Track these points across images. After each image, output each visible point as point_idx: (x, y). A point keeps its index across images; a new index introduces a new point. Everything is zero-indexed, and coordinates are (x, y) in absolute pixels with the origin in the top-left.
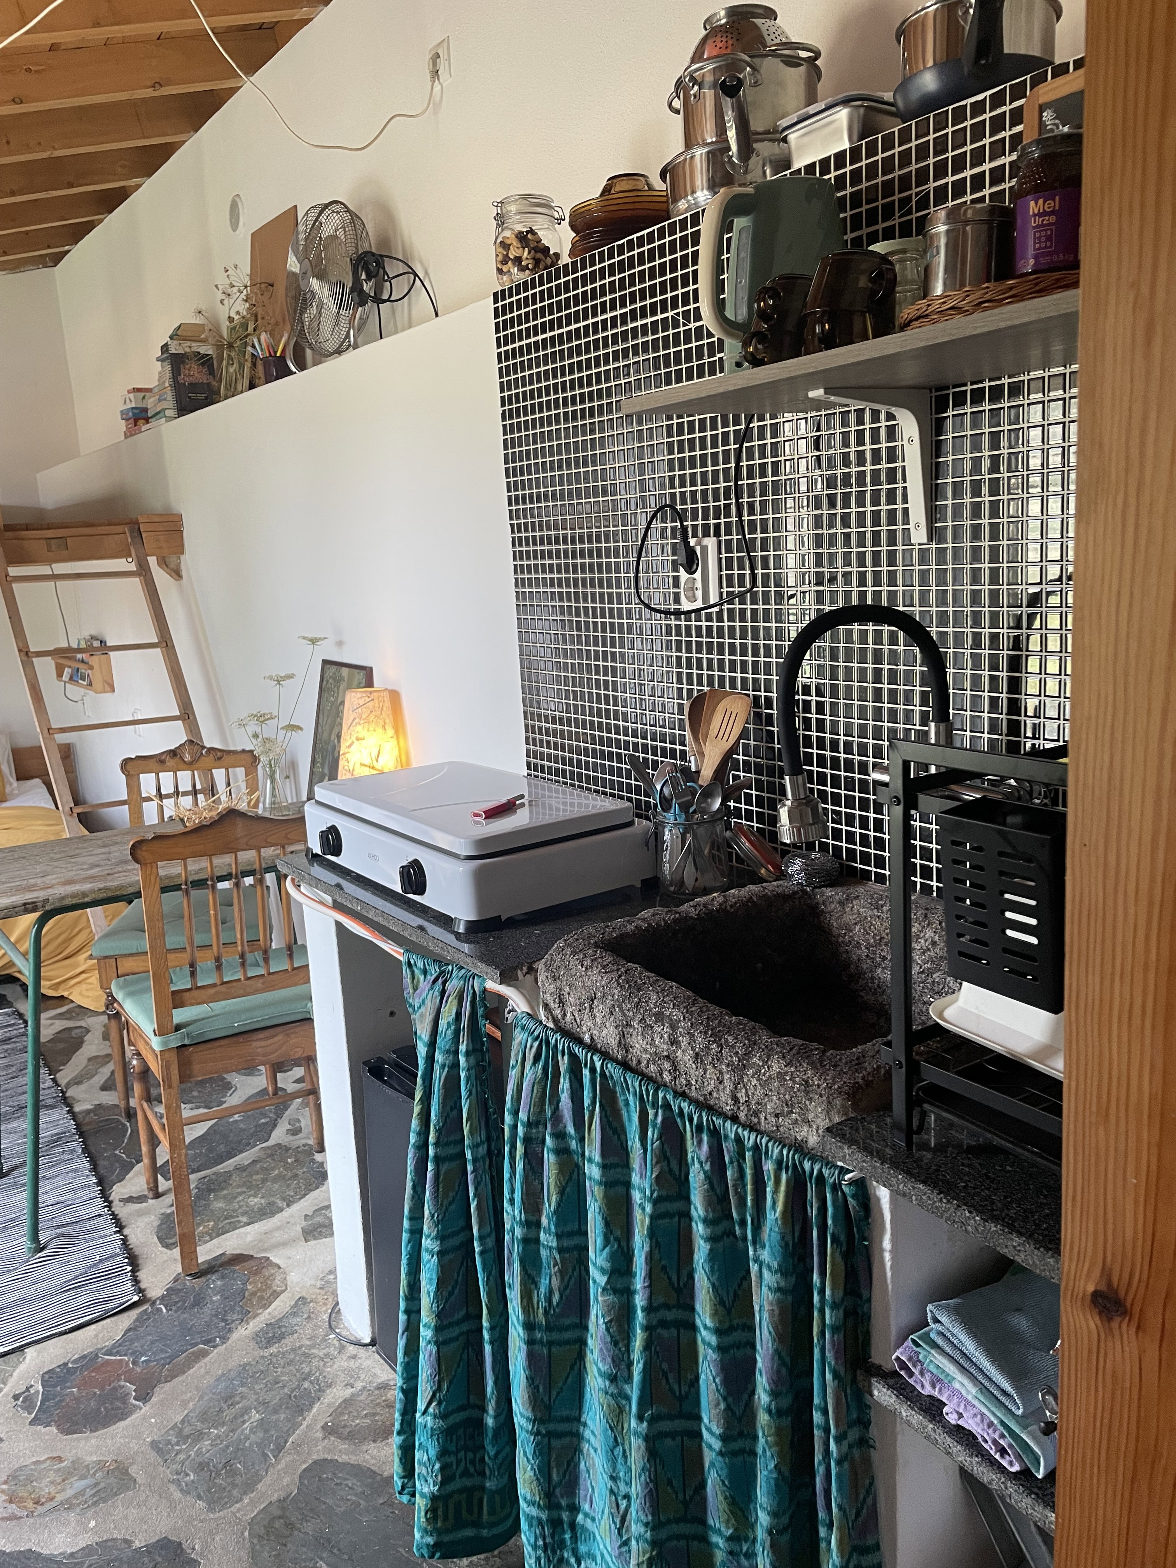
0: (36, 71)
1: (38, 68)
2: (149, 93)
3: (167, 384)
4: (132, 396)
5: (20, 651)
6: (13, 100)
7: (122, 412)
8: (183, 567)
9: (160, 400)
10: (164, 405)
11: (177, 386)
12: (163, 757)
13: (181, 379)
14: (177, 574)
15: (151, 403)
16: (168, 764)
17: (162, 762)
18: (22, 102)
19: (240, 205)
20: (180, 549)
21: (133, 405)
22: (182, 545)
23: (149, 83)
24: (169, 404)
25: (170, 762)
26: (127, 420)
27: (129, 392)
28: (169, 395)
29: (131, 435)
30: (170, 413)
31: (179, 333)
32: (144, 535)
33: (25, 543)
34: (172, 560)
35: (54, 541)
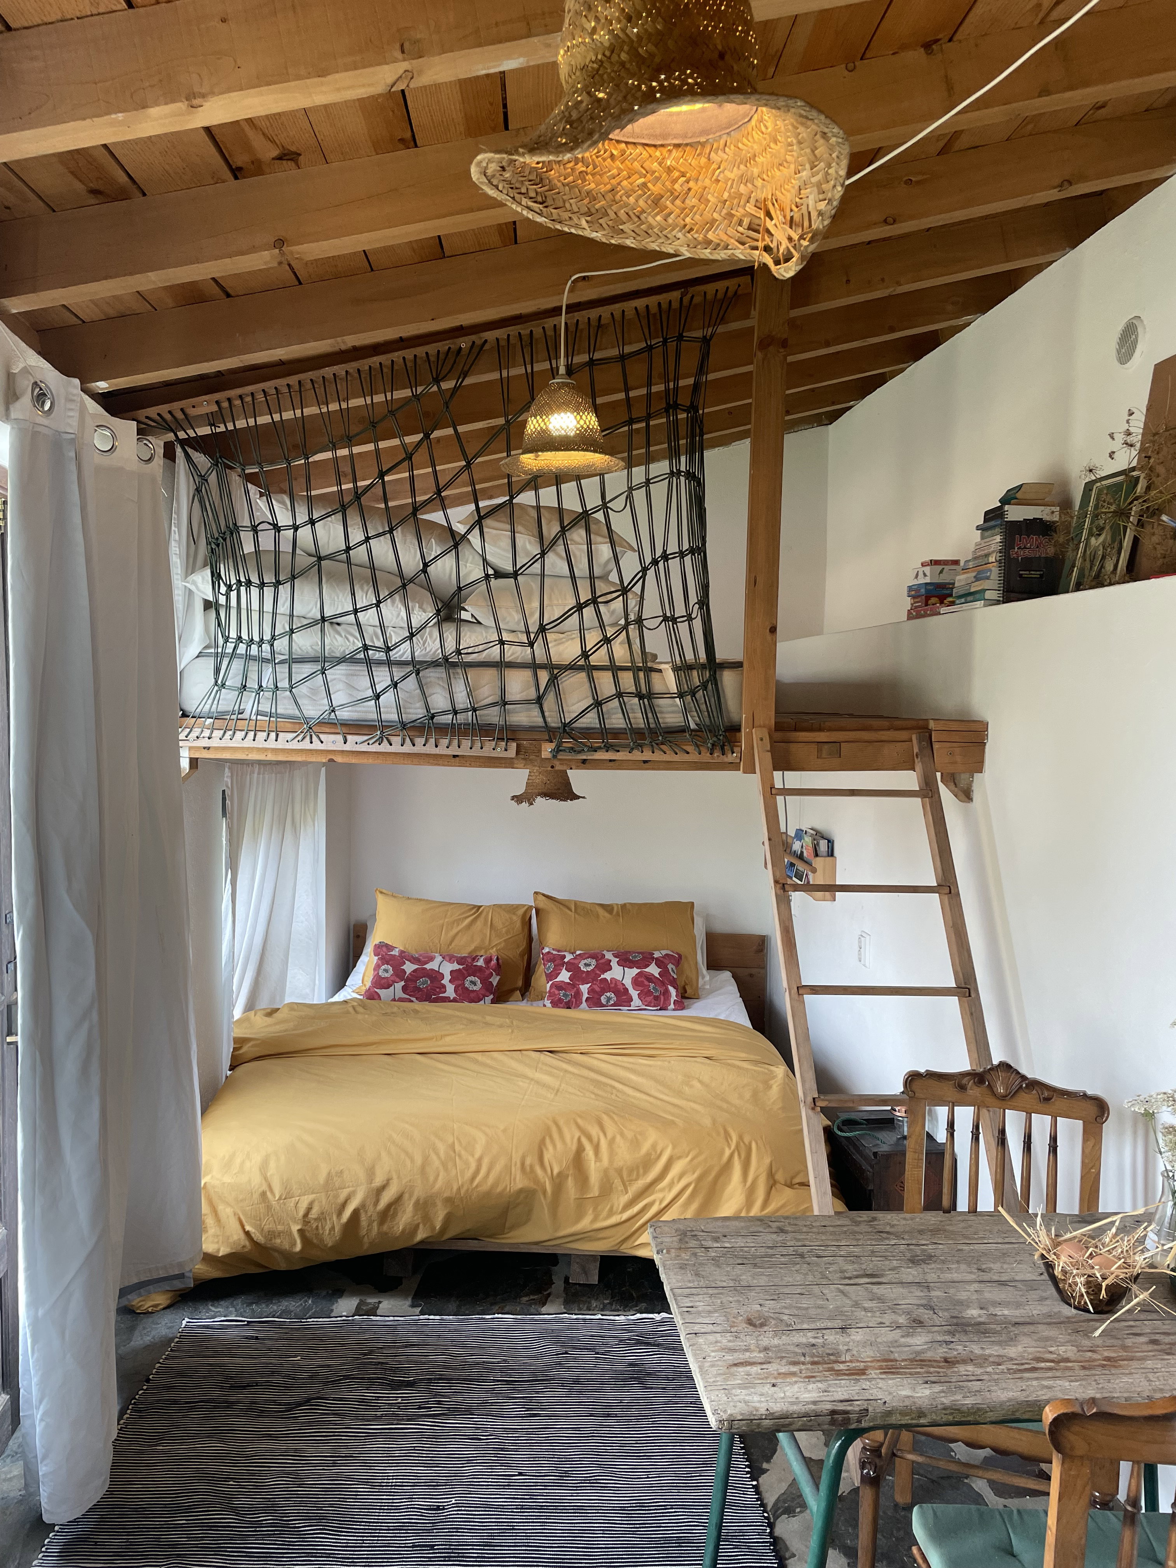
0: (918, 182)
1: (919, 178)
2: (1054, 195)
3: (992, 559)
4: (927, 570)
5: (776, 882)
6: (885, 221)
7: (910, 588)
8: (975, 787)
9: (977, 579)
10: (985, 584)
11: (1008, 563)
12: (965, 1081)
13: (1015, 552)
14: (966, 795)
15: (961, 580)
16: (970, 1092)
17: (962, 1088)
18: (894, 221)
19: (1140, 330)
20: (978, 766)
21: (928, 580)
22: (982, 762)
23: (1057, 181)
24: (992, 584)
25: (974, 1091)
26: (914, 597)
27: (923, 565)
28: (995, 572)
29: (919, 616)
30: (990, 595)
31: (1019, 495)
32: (936, 746)
33: (793, 747)
34: (963, 778)
35: (826, 746)
